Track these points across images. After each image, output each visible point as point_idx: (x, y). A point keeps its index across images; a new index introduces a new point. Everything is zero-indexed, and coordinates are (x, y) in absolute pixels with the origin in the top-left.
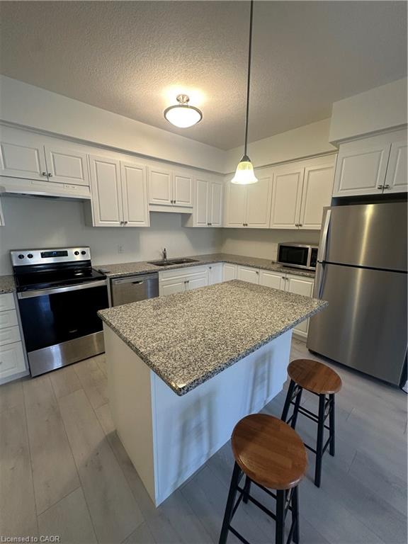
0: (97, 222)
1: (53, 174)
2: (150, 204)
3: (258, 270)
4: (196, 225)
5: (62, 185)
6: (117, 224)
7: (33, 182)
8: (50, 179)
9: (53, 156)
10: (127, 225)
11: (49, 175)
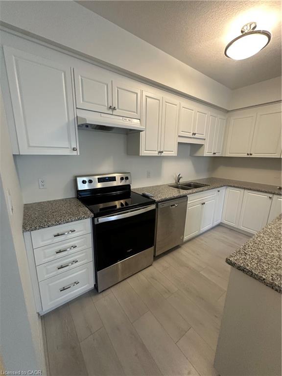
0: (143, 152)
1: (116, 108)
2: (179, 136)
3: (271, 196)
4: (206, 154)
5: (121, 118)
6: (156, 153)
7: (102, 115)
8: (115, 112)
9: (118, 90)
10: (163, 154)
11: (114, 109)
